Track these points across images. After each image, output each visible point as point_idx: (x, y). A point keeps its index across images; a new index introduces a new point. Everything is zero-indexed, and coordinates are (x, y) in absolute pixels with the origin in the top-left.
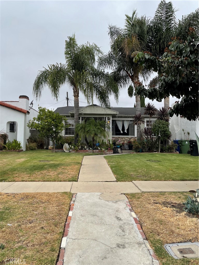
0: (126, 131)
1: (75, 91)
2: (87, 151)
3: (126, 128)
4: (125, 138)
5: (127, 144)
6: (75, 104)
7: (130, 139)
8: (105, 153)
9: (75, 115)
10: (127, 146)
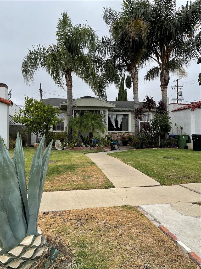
0: (119, 126)
1: (68, 79)
2: (84, 148)
3: (119, 122)
4: (119, 133)
5: (121, 140)
6: (68, 94)
7: (124, 134)
8: (103, 150)
9: (68, 107)
10: (121, 142)
